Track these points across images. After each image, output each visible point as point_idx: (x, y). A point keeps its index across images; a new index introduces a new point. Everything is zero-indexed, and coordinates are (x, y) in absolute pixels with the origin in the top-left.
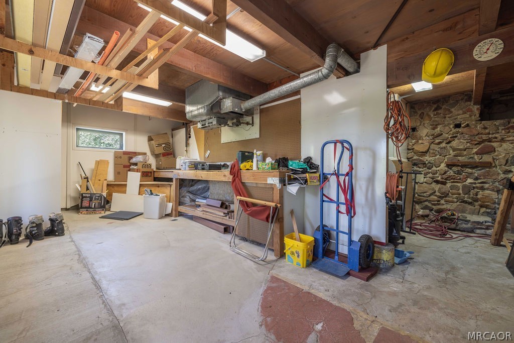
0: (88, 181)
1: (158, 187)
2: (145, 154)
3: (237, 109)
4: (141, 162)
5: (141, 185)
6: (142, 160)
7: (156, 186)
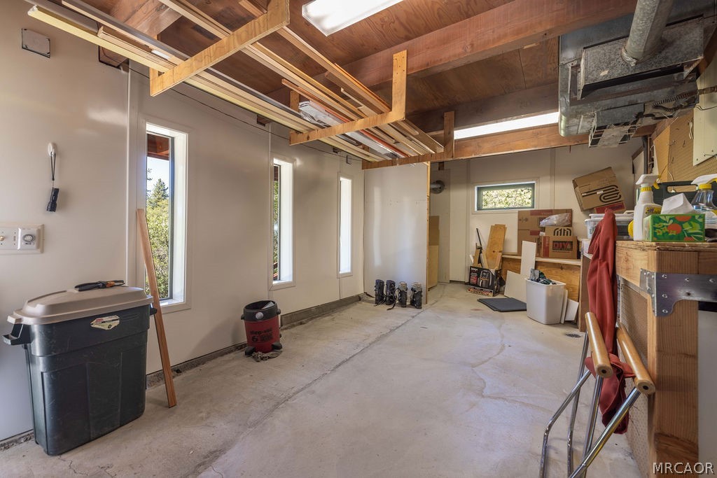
0: (481, 252)
1: (562, 268)
2: (570, 212)
3: (606, 72)
4: (555, 225)
5: (537, 264)
6: (555, 222)
7: (558, 268)
